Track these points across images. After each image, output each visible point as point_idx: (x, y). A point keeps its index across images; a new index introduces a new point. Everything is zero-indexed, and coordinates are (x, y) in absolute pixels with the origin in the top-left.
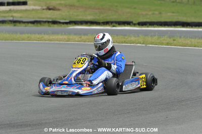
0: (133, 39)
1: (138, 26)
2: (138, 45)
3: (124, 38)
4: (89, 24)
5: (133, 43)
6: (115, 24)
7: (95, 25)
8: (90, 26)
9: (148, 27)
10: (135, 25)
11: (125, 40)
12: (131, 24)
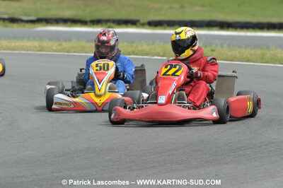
0: (145, 47)
1: (148, 27)
2: (155, 57)
3: (132, 46)
4: (69, 23)
5: (147, 54)
6: (111, 24)
7: (79, 25)
8: (70, 26)
9: (165, 29)
10: (143, 25)
11: (133, 49)
12: (138, 24)
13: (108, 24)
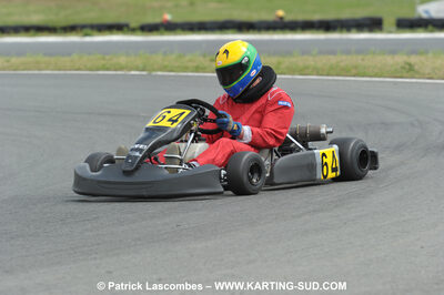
13: (86, 31)
